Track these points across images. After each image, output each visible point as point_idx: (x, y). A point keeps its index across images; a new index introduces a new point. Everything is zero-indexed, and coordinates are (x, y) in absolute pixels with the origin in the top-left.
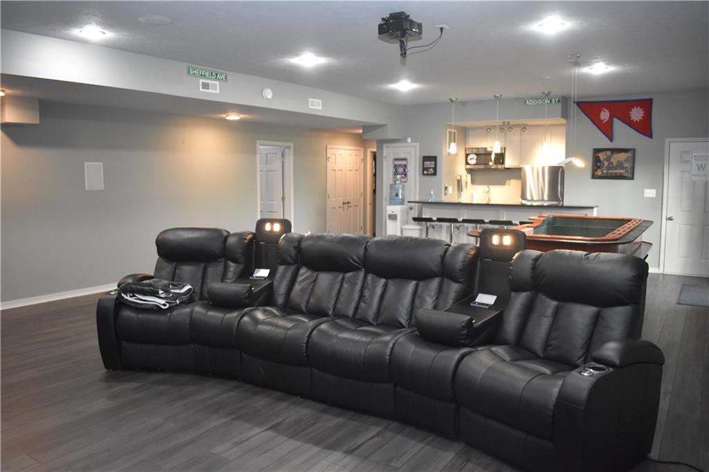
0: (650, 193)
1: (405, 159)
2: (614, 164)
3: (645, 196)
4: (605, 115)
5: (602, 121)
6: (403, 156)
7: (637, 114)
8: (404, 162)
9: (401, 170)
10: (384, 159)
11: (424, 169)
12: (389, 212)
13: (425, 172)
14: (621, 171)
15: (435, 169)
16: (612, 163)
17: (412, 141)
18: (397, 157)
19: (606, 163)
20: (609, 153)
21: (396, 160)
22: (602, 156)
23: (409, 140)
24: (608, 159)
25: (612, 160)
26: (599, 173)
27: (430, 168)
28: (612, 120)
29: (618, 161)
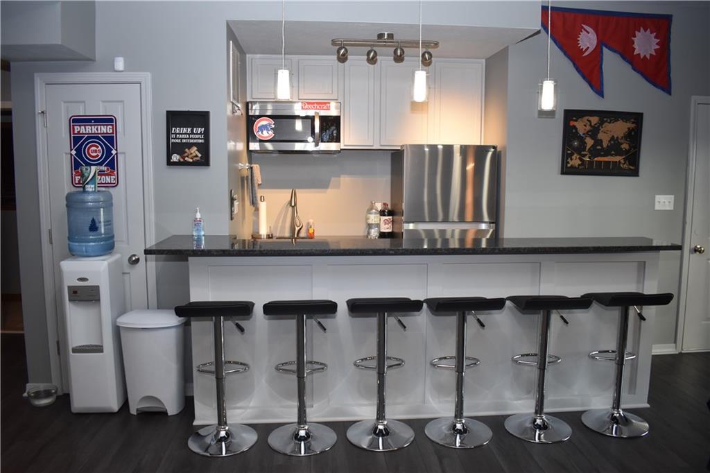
0: (664, 202)
1: (109, 120)
2: (605, 145)
3: (657, 207)
4: (588, 40)
5: (582, 52)
6: (100, 111)
7: (645, 44)
8: (105, 129)
9: (95, 151)
10: (39, 120)
11: (172, 149)
12: (70, 280)
13: (175, 158)
14: (618, 159)
15: (205, 148)
16: (600, 142)
17: (129, 67)
18: (80, 112)
19: (589, 142)
20: (595, 120)
21: (77, 120)
22: (581, 126)
23: (120, 64)
24: (594, 132)
25: (600, 136)
26: (575, 161)
27: (190, 146)
28: (602, 52)
29: (613, 138)
